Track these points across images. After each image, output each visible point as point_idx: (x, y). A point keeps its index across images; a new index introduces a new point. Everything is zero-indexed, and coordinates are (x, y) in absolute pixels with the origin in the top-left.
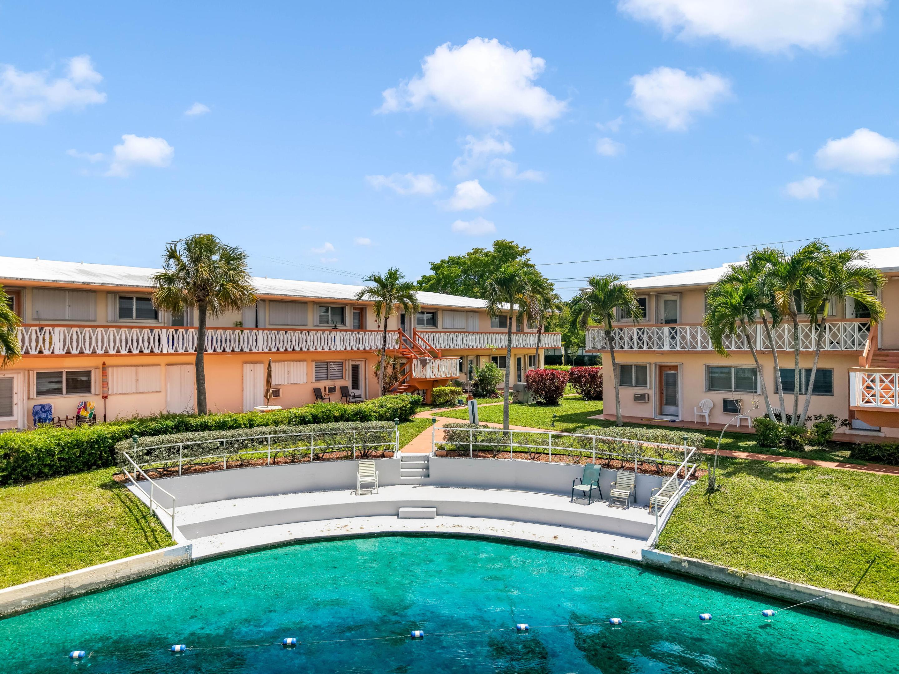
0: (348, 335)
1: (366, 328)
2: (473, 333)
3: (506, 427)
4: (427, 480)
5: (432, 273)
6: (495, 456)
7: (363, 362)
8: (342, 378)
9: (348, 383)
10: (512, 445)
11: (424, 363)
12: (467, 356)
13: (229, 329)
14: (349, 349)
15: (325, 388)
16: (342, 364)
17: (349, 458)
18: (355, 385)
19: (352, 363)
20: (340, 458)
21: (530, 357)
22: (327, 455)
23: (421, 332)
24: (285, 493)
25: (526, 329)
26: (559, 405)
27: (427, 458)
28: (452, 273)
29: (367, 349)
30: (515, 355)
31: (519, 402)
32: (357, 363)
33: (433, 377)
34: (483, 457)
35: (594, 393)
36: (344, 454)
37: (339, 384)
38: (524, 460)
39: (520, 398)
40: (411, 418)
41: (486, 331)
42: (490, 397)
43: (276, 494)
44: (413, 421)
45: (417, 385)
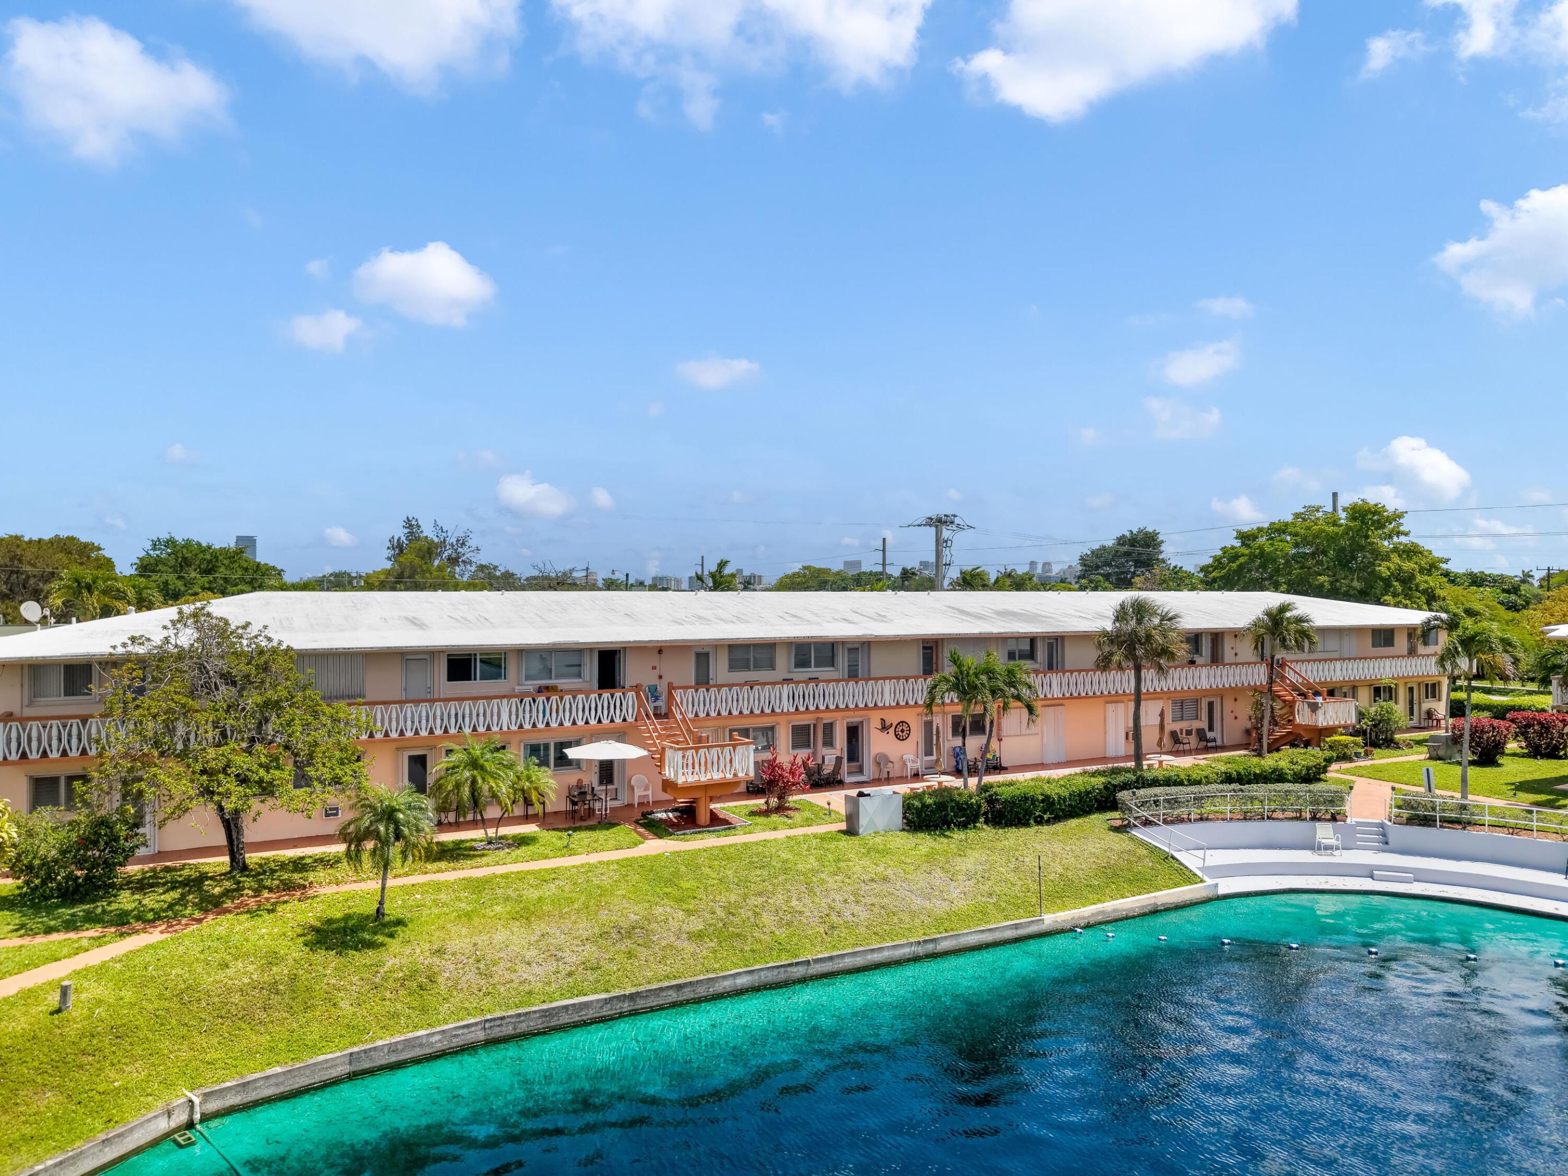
0: (1204, 671)
1: (1223, 659)
2: (1349, 659)
3: (1464, 796)
4: (1386, 846)
5: (1237, 543)
6: (1464, 828)
7: (1219, 700)
8: (1197, 718)
9: (1204, 724)
10: (1487, 819)
11: (1314, 708)
12: (1341, 687)
13: (1091, 670)
14: (1214, 686)
15: (1182, 730)
16: (1197, 702)
17: (1299, 819)
18: (1211, 728)
19: (1208, 700)
20: (1292, 819)
21: (1427, 685)
22: (1275, 815)
23: (1292, 662)
24: (1245, 848)
25: (1421, 649)
26: (1499, 765)
27: (1382, 825)
28: (1276, 550)
29: (1233, 685)
30: (1406, 683)
31: (1440, 759)
32: (1212, 699)
33: (1325, 724)
34: (1449, 828)
35: (1545, 749)
36: (1294, 815)
37: (1196, 725)
38: (1501, 834)
39: (1441, 753)
40: (1322, 776)
41: (1370, 656)
42: (1388, 747)
43: (1238, 848)
44: (1326, 781)
45: (1302, 733)
